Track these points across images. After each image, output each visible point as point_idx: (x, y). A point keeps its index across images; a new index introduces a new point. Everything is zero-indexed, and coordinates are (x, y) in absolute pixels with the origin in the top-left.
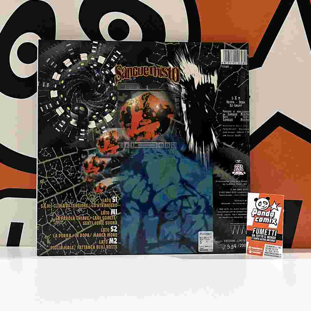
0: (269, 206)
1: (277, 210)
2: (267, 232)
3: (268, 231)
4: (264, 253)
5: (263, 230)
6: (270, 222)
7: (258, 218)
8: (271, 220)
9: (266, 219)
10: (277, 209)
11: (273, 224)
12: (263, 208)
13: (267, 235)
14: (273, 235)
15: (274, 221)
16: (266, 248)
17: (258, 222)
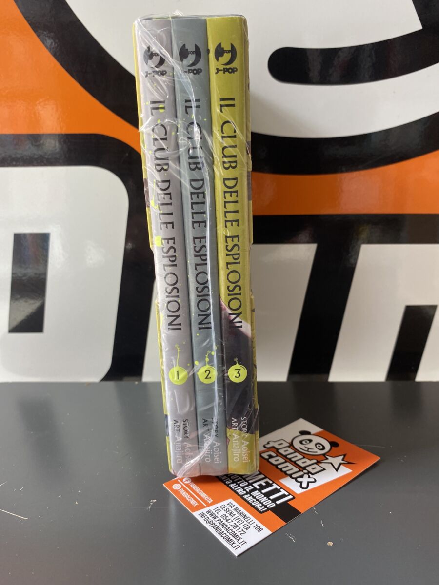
0: (324, 455)
1: (337, 470)
2: (264, 484)
3: (268, 485)
4: (205, 510)
5: (262, 476)
6: (294, 476)
7: (274, 455)
8: (301, 473)
9: (291, 466)
10: (336, 467)
11: (297, 481)
12: (306, 449)
13: (258, 487)
14: (272, 497)
15: (305, 480)
16: (224, 507)
17: (268, 460)
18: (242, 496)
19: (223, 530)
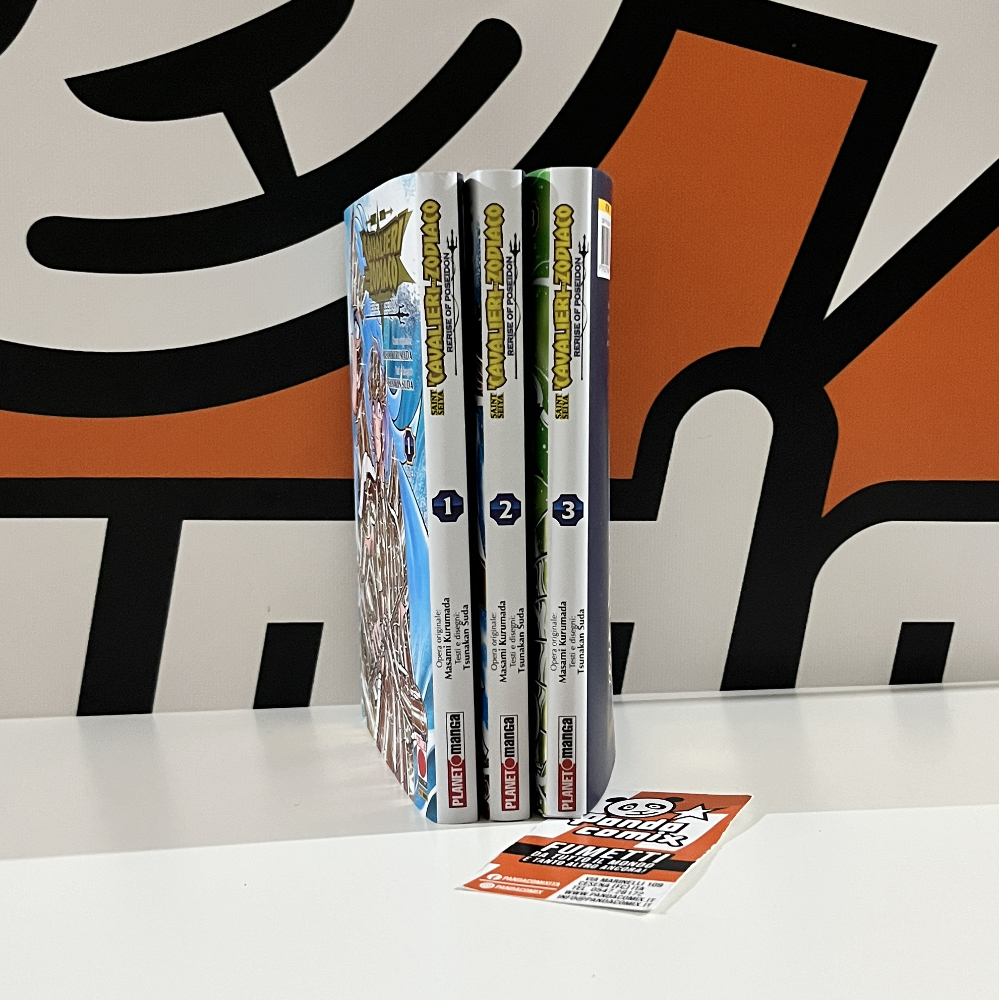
2: (616, 854)
3: (627, 852)
6: (650, 840)
8: (657, 836)
13: (610, 858)
16: (584, 883)
18: (597, 869)
19: (610, 899)
